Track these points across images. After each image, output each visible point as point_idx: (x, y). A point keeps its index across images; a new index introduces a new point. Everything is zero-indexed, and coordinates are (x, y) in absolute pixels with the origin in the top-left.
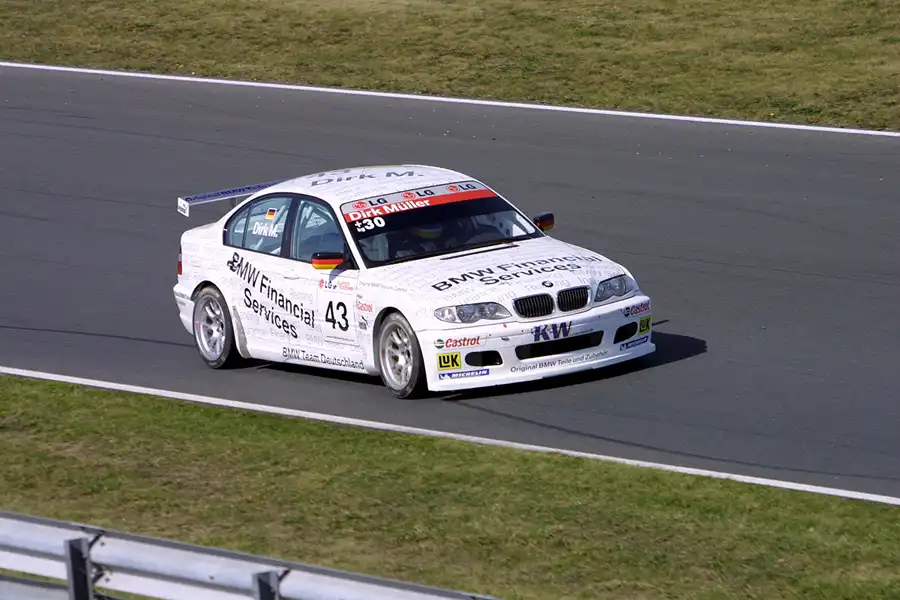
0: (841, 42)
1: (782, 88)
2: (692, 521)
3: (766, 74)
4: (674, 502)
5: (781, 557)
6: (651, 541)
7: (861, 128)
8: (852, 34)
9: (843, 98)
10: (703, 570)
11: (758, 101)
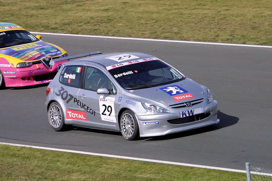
0: (63, 6)
1: (45, 21)
2: (20, 161)
3: (39, 17)
4: (14, 155)
5: (48, 172)
6: (6, 168)
7: (71, 33)
8: (67, 4)
9: (64, 24)
10: (24, 177)
11: (37, 25)
